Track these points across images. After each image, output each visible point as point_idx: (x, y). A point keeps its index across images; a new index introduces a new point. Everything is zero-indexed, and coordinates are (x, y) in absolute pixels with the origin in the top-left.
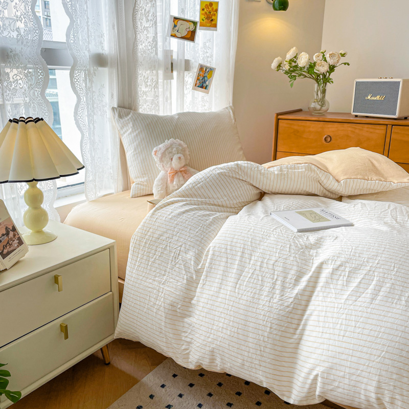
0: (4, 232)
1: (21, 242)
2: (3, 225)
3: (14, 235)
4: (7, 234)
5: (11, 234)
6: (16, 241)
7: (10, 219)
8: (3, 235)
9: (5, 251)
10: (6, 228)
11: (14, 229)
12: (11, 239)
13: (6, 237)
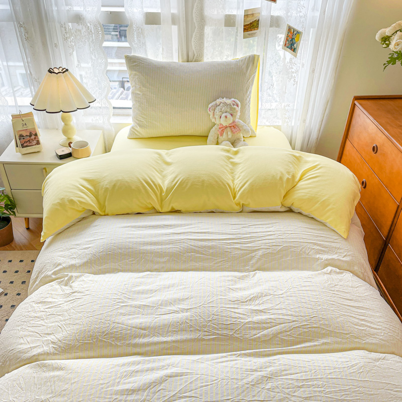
0: (28, 134)
1: (38, 143)
2: (28, 131)
3: (35, 138)
4: (30, 136)
5: (33, 137)
6: (35, 142)
7: (34, 129)
8: (27, 136)
9: (25, 145)
10: (30, 133)
11: (36, 135)
12: (32, 139)
13: (28, 137)
